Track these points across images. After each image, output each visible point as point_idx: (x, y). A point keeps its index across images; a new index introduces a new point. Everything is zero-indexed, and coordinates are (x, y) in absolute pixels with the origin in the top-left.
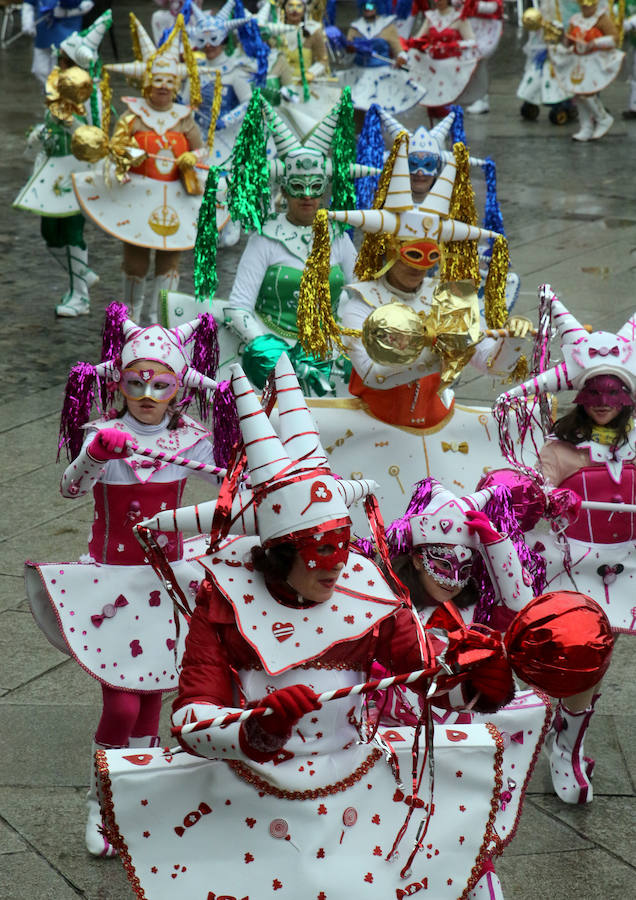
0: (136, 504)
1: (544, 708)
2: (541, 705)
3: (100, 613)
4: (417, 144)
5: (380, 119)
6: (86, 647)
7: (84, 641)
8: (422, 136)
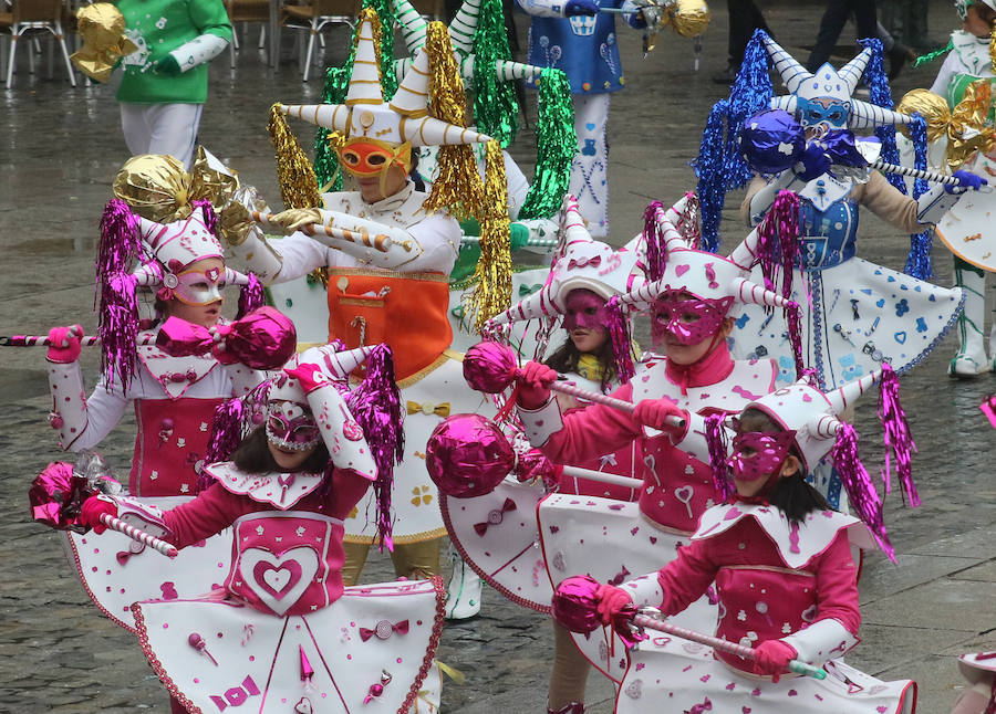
0: (168, 422)
1: (434, 594)
2: (431, 591)
3: (127, 551)
4: (821, 87)
5: (767, 52)
6: (108, 588)
7: (108, 581)
8: (828, 78)
